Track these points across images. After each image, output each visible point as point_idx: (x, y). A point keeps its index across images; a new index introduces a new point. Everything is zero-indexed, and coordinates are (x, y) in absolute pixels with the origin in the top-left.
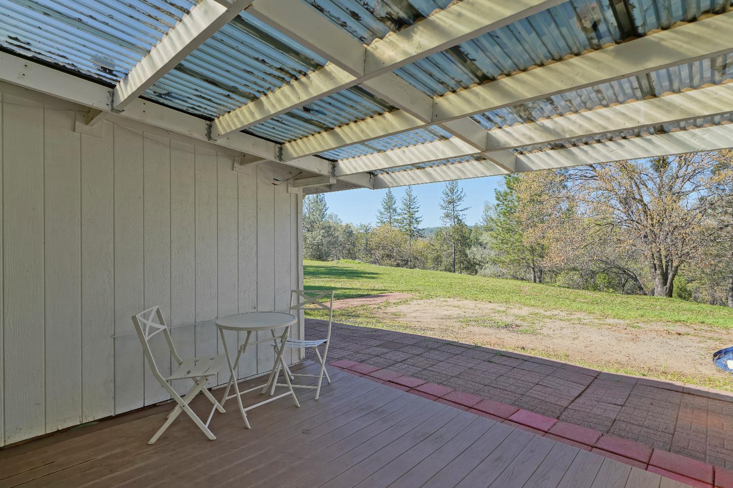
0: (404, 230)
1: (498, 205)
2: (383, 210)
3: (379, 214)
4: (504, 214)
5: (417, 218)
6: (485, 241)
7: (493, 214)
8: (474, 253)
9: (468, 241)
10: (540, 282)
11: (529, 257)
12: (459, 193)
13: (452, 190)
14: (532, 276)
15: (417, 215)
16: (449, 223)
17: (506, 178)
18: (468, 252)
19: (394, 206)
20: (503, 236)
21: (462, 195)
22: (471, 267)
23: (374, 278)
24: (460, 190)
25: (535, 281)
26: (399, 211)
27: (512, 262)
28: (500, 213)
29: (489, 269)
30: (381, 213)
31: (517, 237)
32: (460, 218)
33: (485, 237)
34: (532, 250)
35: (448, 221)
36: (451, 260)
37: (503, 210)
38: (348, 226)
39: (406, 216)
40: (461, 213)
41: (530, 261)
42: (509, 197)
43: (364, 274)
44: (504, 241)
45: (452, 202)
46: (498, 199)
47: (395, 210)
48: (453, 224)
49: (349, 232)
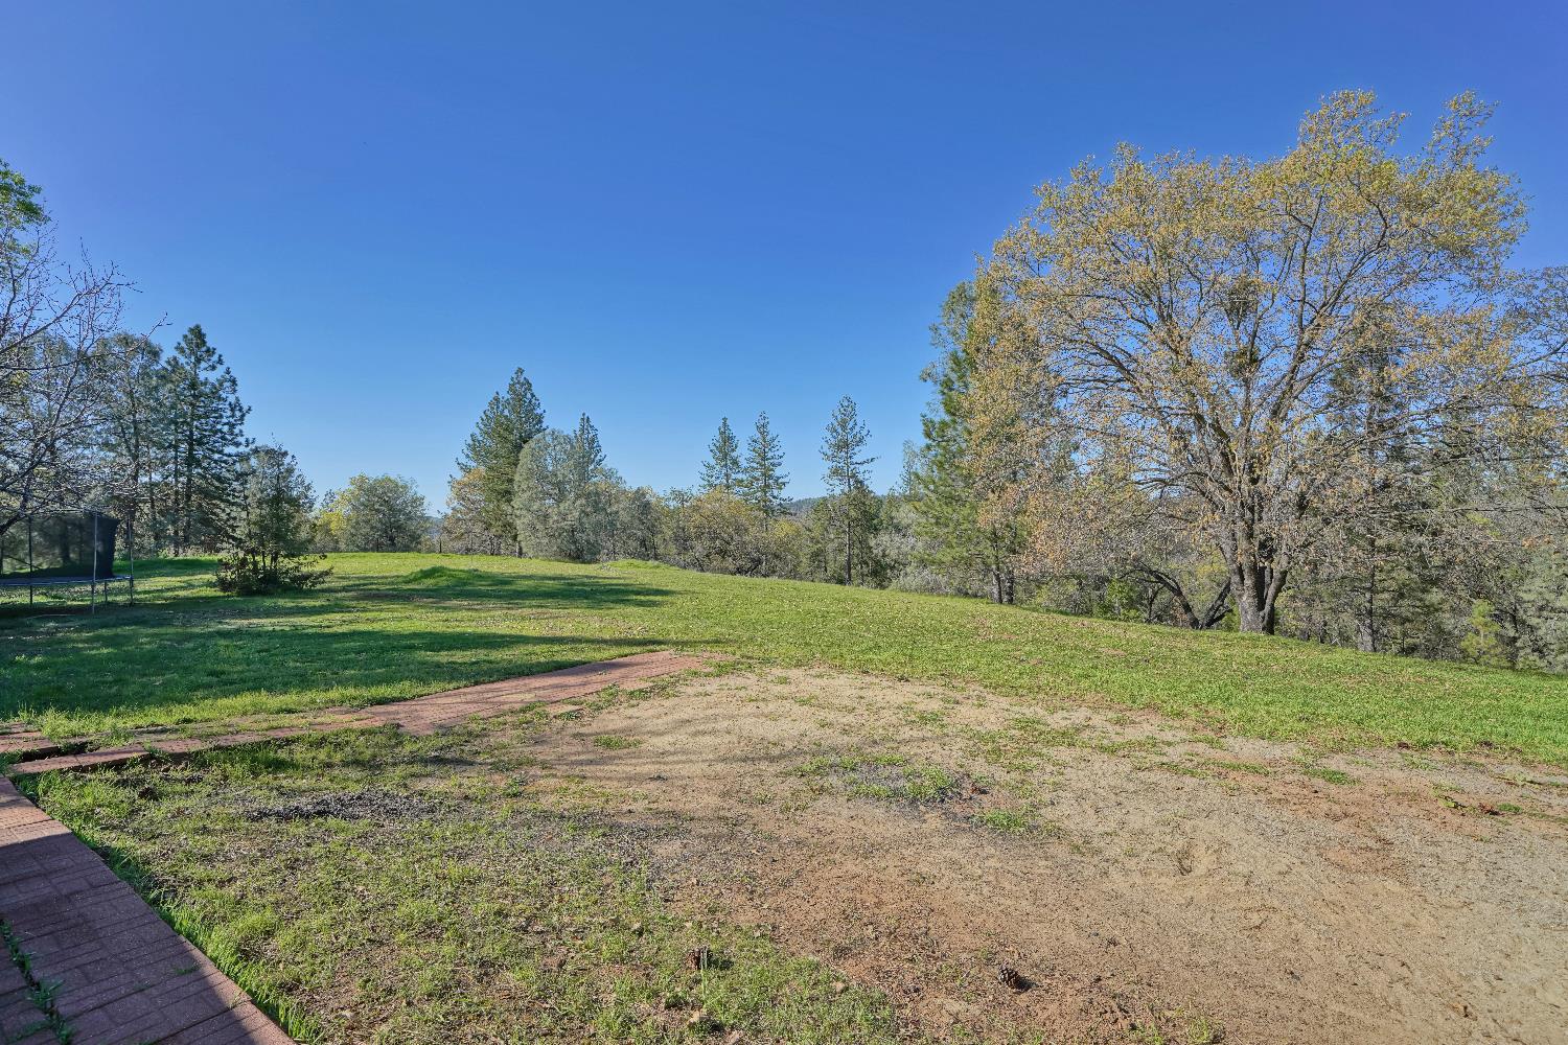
0: (754, 501)
1: (928, 447)
2: (713, 462)
3: (704, 470)
4: (941, 465)
5: (779, 478)
6: (905, 522)
7: (920, 467)
8: (885, 544)
9: (875, 522)
10: (1011, 601)
11: (989, 552)
12: (857, 429)
13: (843, 425)
14: (995, 591)
15: (778, 472)
16: (839, 488)
17: (944, 394)
18: (872, 543)
19: (734, 454)
20: (939, 509)
21: (864, 433)
22: (880, 573)
23: (653, 604)
24: (860, 424)
25: (1001, 602)
26: (744, 463)
27: (956, 562)
28: (933, 462)
29: (913, 577)
30: (709, 467)
31: (966, 511)
32: (860, 477)
33: (906, 515)
34: (995, 538)
35: (838, 482)
36: (842, 559)
37: (939, 458)
38: (640, 494)
39: (757, 474)
40: (862, 468)
41: (992, 560)
42: (950, 433)
43: (638, 593)
44: (941, 521)
45: (843, 445)
46: (928, 435)
47: (735, 462)
48: (846, 490)
49: (642, 505)
